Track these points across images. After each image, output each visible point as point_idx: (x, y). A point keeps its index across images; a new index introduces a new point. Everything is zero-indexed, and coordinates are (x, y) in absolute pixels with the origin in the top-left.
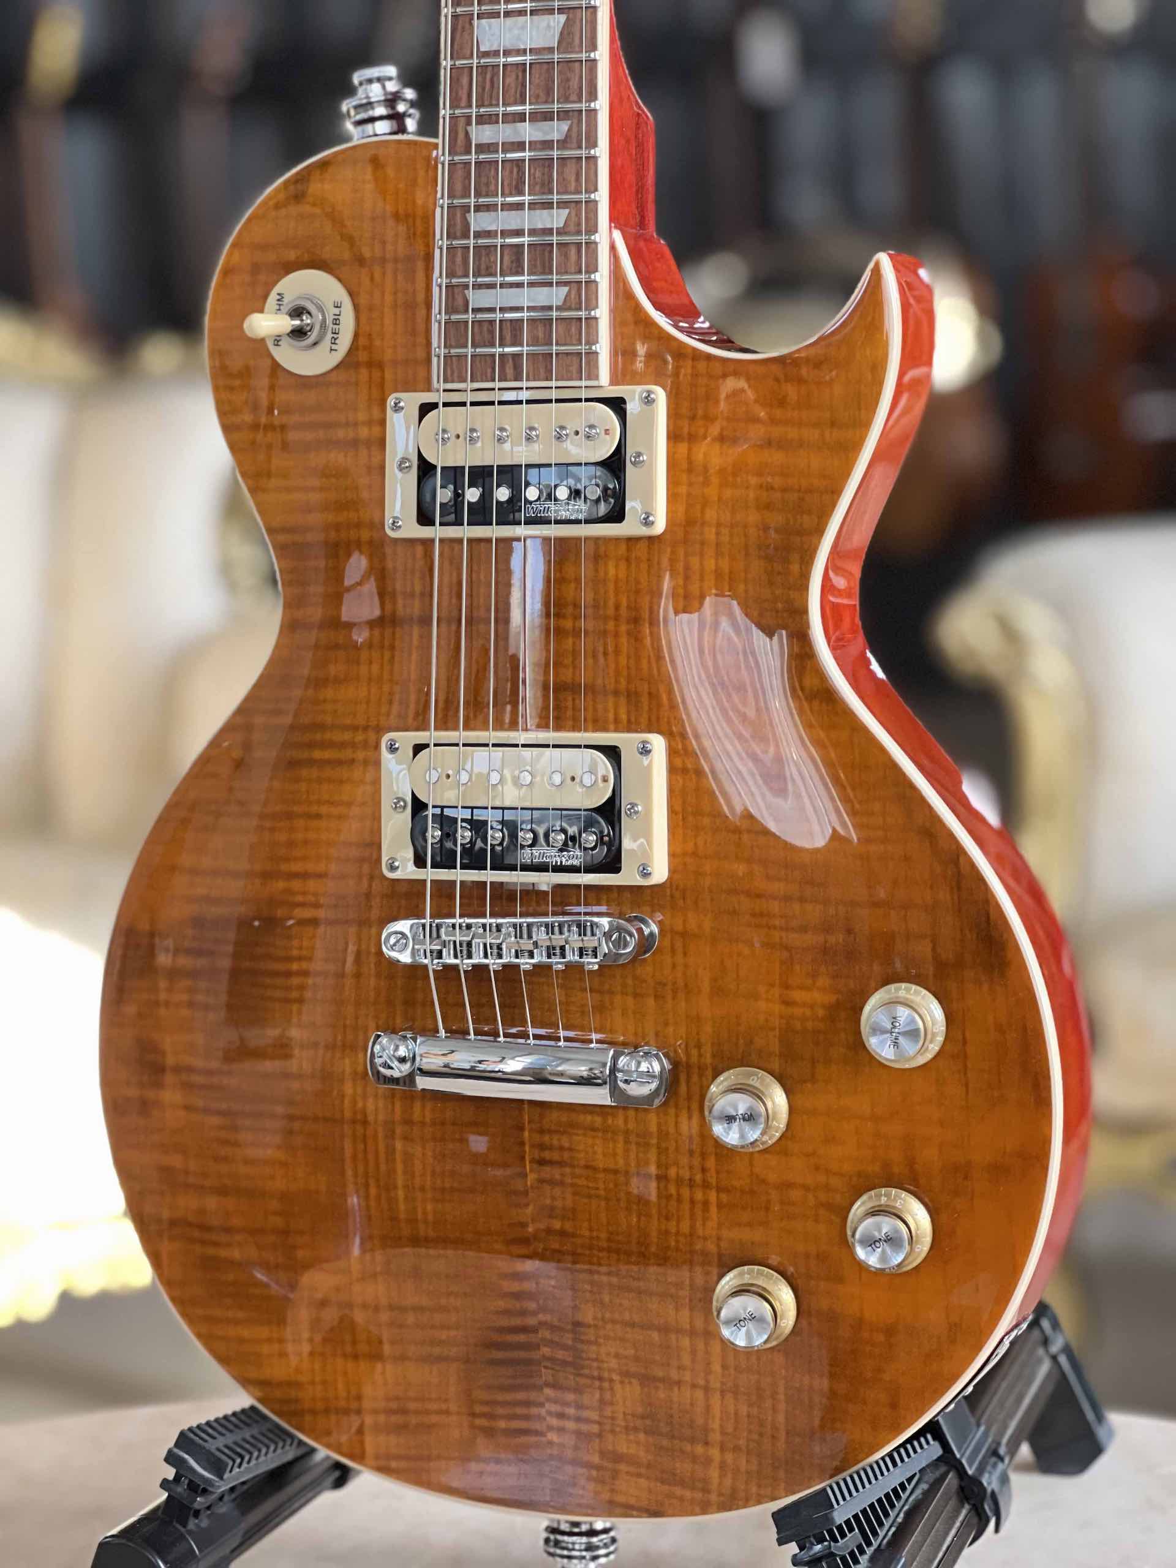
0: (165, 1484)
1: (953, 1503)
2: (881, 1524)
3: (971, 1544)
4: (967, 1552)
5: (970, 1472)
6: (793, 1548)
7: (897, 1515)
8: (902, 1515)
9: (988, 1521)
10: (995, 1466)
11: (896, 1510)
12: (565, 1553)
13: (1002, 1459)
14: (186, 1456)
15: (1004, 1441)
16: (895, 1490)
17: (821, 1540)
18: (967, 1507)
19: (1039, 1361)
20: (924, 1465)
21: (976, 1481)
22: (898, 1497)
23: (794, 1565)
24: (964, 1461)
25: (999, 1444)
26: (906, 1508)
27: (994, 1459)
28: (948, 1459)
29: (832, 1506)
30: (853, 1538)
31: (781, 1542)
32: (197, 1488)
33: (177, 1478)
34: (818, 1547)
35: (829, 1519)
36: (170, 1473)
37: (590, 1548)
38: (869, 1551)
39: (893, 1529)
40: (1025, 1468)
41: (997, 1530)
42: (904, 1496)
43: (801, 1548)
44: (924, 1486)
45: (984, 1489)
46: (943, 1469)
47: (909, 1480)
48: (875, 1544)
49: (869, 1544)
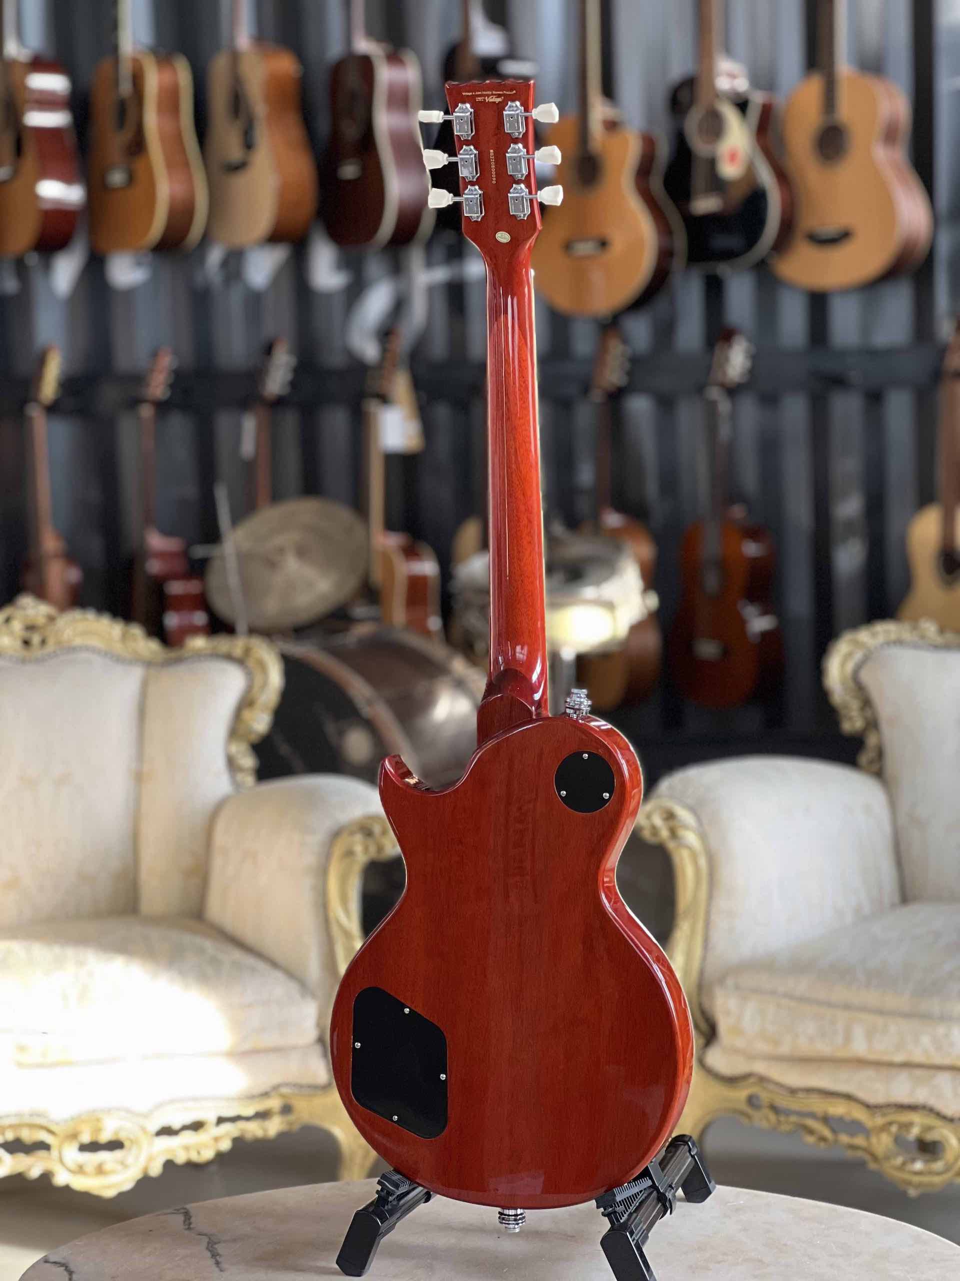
0: (378, 1192)
1: (655, 1201)
2: (631, 1206)
3: (660, 1219)
4: (658, 1221)
5: (661, 1191)
6: (602, 1210)
7: (636, 1203)
8: (638, 1203)
9: (667, 1211)
10: (670, 1190)
11: (636, 1202)
12: (507, 1222)
13: (673, 1188)
14: (385, 1182)
15: (674, 1183)
16: (638, 1193)
17: (612, 1207)
18: (660, 1204)
19: (688, 1158)
20: (646, 1187)
21: (663, 1194)
22: (639, 1195)
23: (602, 1215)
24: (659, 1188)
25: (672, 1183)
26: (639, 1201)
27: (670, 1188)
28: (654, 1187)
29: (615, 1195)
30: (622, 1208)
31: (598, 1207)
32: (390, 1193)
33: (382, 1190)
34: (610, 1209)
35: (614, 1200)
36: (379, 1188)
37: (515, 1220)
38: (627, 1213)
39: (635, 1207)
40: (680, 1200)
41: (671, 1213)
42: (639, 1197)
43: (605, 1210)
44: (645, 1195)
45: (667, 1197)
46: (652, 1190)
47: (641, 1192)
48: (629, 1211)
49: (627, 1211)
